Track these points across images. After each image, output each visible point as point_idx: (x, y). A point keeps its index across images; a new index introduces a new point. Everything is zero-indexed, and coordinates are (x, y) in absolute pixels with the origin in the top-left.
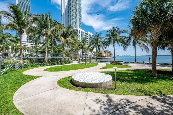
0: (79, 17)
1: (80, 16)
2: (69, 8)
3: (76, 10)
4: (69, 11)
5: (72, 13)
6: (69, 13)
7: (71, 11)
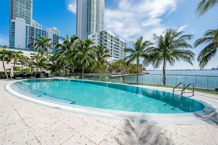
0: (101, 19)
1: (103, 19)
2: (88, 6)
3: (98, 10)
4: (88, 11)
5: (92, 13)
6: (88, 13)
7: (92, 10)
